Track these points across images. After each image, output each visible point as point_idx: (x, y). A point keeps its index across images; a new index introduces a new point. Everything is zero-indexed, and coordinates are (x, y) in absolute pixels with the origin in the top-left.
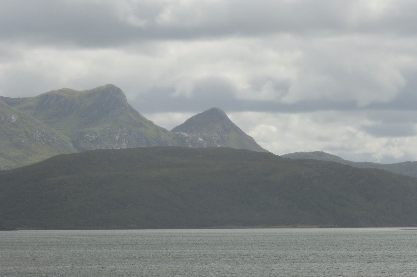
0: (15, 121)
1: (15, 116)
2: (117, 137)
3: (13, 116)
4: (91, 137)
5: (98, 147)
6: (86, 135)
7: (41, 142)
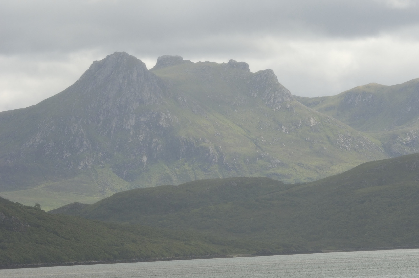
0: (314, 125)
1: (314, 119)
3: (312, 118)
4: (405, 139)
5: (414, 151)
6: (400, 137)
7: (346, 148)
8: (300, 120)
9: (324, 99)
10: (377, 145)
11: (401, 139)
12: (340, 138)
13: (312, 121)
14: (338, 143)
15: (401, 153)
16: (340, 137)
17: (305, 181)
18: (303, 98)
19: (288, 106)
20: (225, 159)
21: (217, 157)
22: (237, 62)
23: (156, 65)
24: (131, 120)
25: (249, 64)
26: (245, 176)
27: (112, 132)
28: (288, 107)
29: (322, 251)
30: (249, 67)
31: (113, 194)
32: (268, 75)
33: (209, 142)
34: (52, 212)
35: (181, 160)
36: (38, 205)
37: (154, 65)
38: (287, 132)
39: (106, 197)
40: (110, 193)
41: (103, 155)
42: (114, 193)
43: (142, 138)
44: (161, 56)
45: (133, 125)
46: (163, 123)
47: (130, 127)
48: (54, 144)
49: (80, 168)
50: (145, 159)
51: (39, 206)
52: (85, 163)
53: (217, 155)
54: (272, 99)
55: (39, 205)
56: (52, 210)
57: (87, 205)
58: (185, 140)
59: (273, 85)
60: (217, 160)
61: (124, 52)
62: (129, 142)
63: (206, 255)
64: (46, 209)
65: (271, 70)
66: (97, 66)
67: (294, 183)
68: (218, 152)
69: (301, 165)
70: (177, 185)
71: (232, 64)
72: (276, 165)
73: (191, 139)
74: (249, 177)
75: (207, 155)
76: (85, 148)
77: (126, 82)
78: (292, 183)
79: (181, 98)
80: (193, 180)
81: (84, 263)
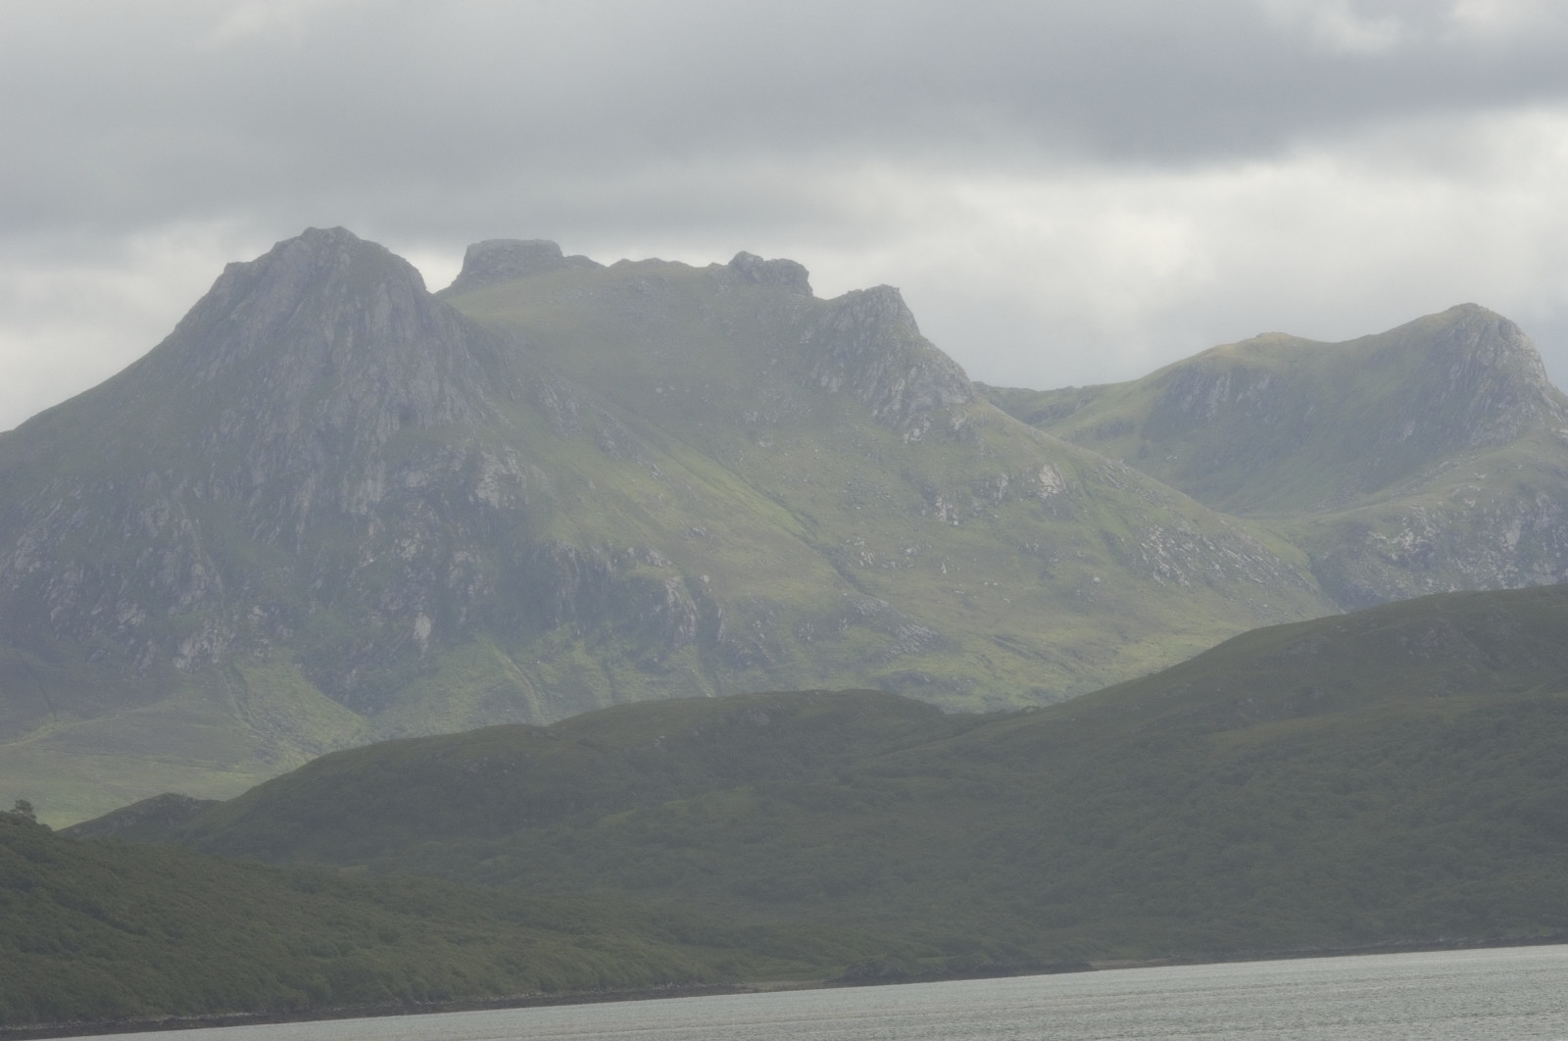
0: (1054, 492)
1: (1054, 471)
2: (1512, 537)
3: (1046, 468)
4: (1395, 541)
5: (1430, 585)
6: (1375, 535)
7: (1174, 578)
8: (1004, 475)
9: (1091, 396)
10: (1291, 566)
11: (1382, 541)
12: (1154, 542)
13: (1048, 478)
14: (1145, 558)
15: (1379, 595)
16: (1153, 538)
17: (1023, 704)
18: (1014, 393)
19: (958, 422)
20: (723, 626)
21: (693, 617)
22: (765, 260)
23: (460, 277)
24: (370, 482)
25: (808, 268)
26: (802, 689)
27: (300, 528)
28: (957, 428)
29: (1093, 964)
30: (810, 280)
31: (304, 763)
32: (880, 307)
33: (664, 562)
34: (77, 831)
35: (558, 629)
36: (25, 806)
37: (454, 278)
38: (952, 519)
39: (280, 774)
40: (293, 759)
41: (266, 615)
42: (311, 757)
43: (413, 549)
44: (478, 242)
45: (378, 499)
46: (488, 491)
47: (365, 509)
48: (81, 576)
49: (180, 664)
50: (423, 627)
51: (30, 810)
52: (198, 645)
53: (695, 608)
54: (899, 397)
55: (29, 804)
56: (77, 826)
57: (209, 804)
58: (572, 555)
59: (899, 346)
60: (692, 629)
61: (339, 230)
62: (365, 565)
63: (656, 984)
64: (57, 820)
65: (891, 287)
66: (239, 282)
67: (982, 712)
68: (699, 600)
69: (1009, 644)
70: (545, 722)
71: (745, 268)
72: (917, 647)
73: (598, 551)
74: (813, 691)
75: (658, 609)
76: (199, 592)
77: (350, 339)
78: (977, 712)
79: (555, 398)
80: (604, 703)
81: (201, 1020)
